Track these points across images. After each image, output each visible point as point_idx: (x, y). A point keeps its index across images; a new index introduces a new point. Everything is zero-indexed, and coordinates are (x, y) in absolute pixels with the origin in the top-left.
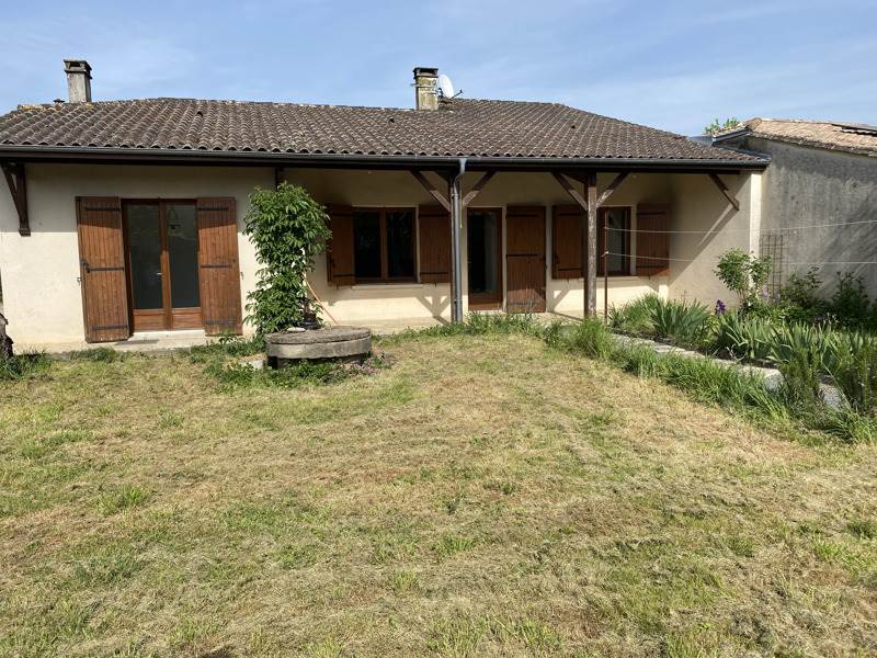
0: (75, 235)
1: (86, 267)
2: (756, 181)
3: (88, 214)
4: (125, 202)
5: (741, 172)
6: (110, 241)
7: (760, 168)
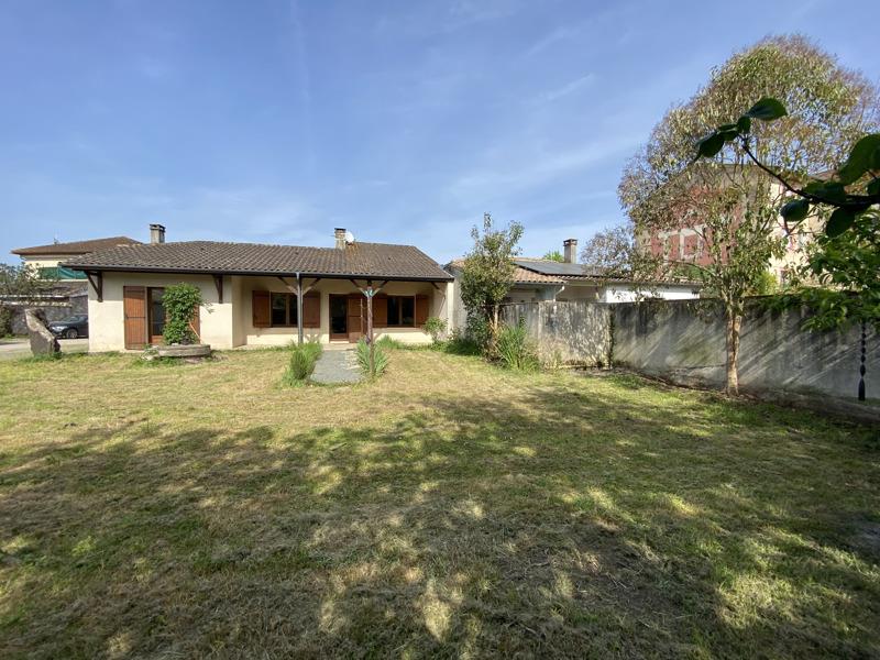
0: (122, 303)
1: (126, 317)
2: (450, 286)
3: (128, 293)
4: (150, 289)
5: (445, 281)
6: (140, 306)
7: (452, 280)
